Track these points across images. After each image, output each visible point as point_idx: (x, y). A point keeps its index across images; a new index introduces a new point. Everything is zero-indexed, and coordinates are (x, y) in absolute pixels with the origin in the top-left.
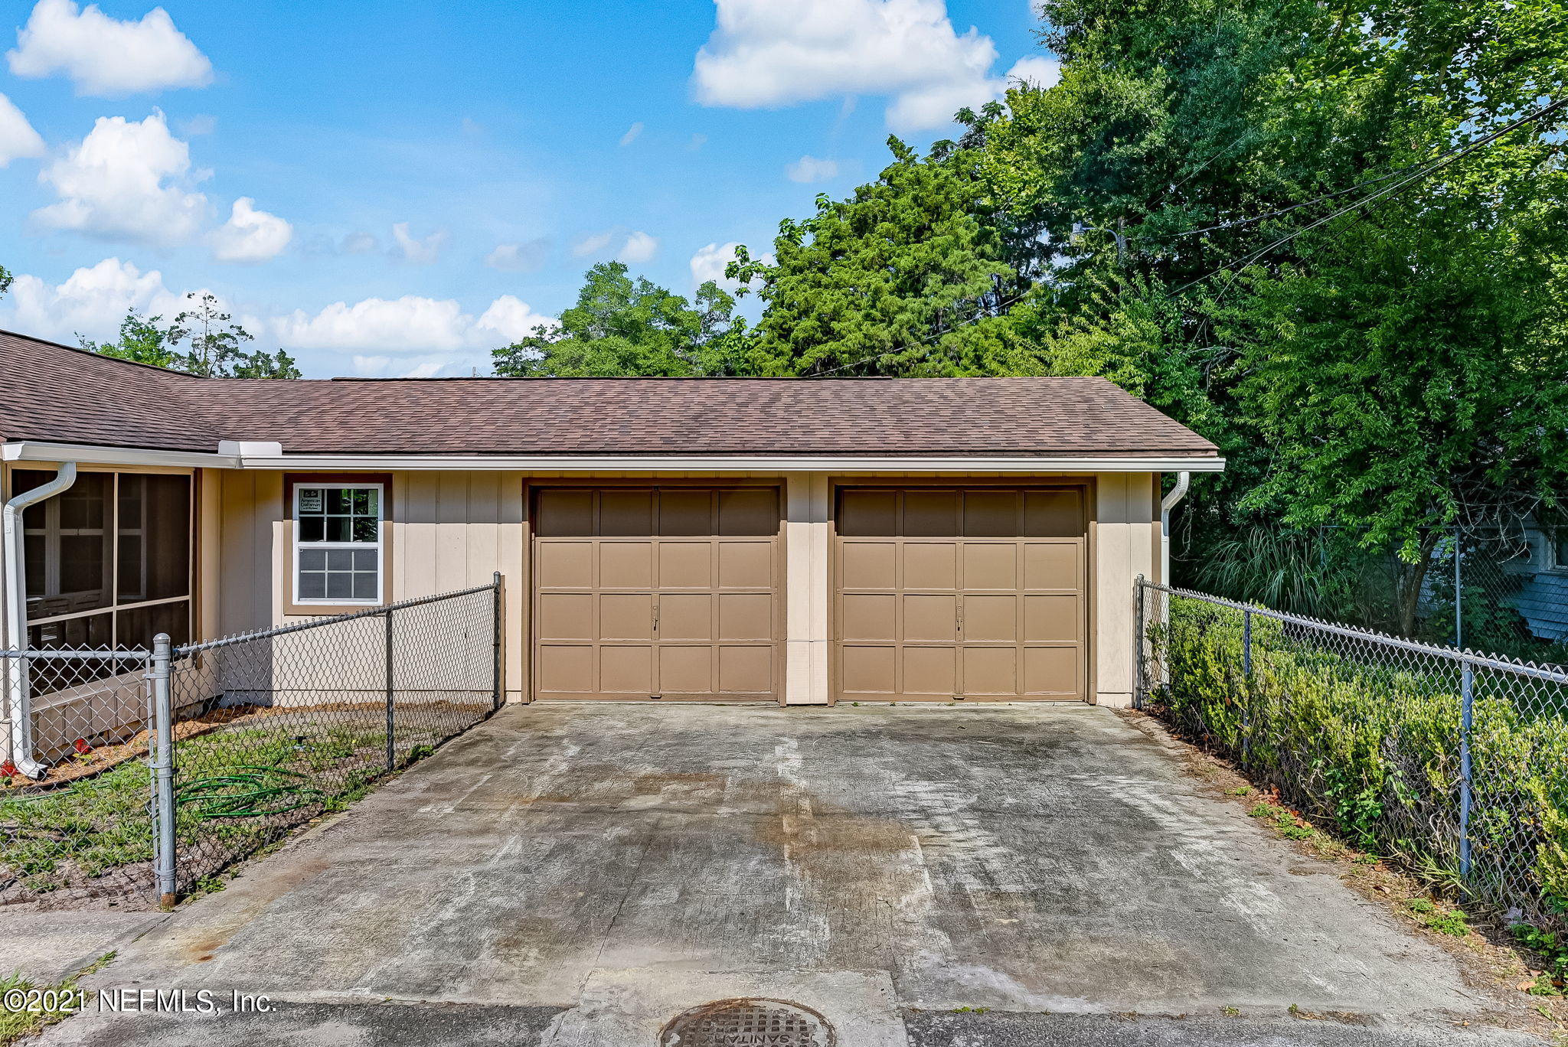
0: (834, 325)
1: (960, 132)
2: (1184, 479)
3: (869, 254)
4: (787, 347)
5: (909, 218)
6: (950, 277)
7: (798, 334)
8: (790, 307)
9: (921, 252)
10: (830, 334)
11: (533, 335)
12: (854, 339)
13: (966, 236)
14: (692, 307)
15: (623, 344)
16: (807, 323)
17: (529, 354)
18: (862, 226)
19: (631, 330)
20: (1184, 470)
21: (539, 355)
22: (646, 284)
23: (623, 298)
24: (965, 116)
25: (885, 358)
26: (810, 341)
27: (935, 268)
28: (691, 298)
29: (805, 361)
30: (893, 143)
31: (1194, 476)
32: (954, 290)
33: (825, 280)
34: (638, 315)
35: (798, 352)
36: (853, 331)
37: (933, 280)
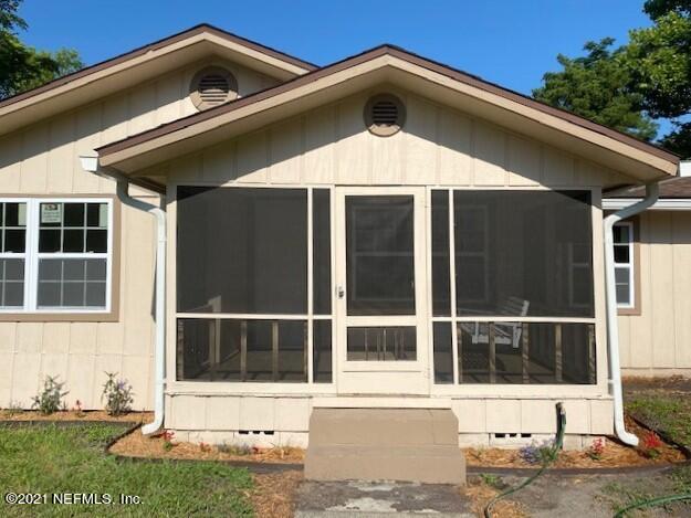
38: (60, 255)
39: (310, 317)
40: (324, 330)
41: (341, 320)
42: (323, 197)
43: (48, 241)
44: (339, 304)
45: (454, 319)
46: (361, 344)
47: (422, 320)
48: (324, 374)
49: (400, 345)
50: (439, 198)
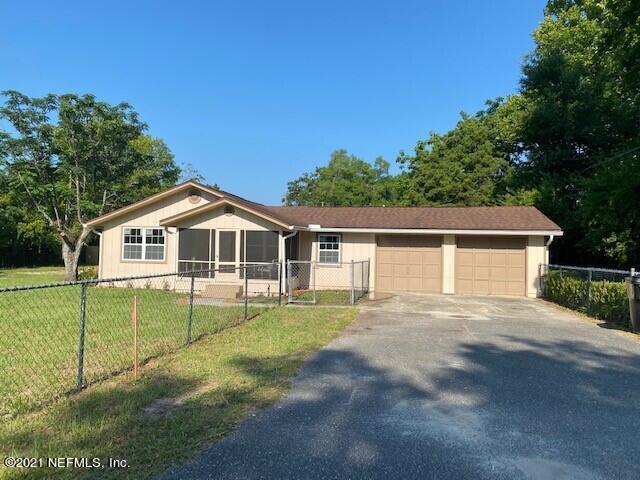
0: (441, 182)
1: (487, 108)
2: (552, 238)
3: (453, 156)
4: (423, 189)
5: (469, 143)
6: (484, 165)
7: (427, 185)
8: (424, 176)
9: (473, 156)
10: (438, 184)
11: (303, 177)
12: (449, 187)
13: (490, 150)
14: (373, 167)
15: (347, 182)
16: (431, 181)
17: (301, 184)
18: (450, 146)
19: (348, 176)
20: (552, 235)
21: (305, 184)
22: (354, 159)
23: (346, 165)
24: (489, 102)
25: (460, 194)
26: (431, 187)
27: (478, 162)
28: (373, 164)
29: (429, 194)
30: (462, 113)
31: (555, 237)
32: (486, 170)
33: (437, 165)
34: (352, 171)
35: (427, 191)
36: (447, 185)
37: (478, 166)
38: (151, 245)
39: (210, 262)
40: (213, 265)
41: (218, 263)
42: (214, 231)
43: (148, 240)
44: (217, 259)
45: (245, 263)
46: (223, 269)
47: (237, 263)
48: (213, 276)
49: (231, 269)
50: (242, 232)
